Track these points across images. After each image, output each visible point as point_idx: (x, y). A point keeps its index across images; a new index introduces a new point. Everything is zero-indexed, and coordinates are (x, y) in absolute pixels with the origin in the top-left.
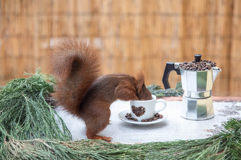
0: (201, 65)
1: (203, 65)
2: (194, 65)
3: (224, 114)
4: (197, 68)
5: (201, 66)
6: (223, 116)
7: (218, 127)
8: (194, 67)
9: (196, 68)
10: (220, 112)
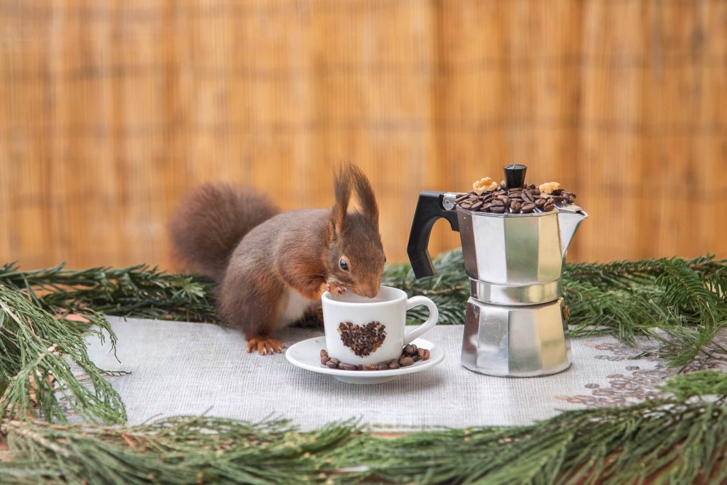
0: (520, 198)
1: (528, 197)
2: (500, 197)
3: (614, 355)
4: (507, 206)
5: (520, 200)
6: (613, 360)
7: (601, 390)
8: (498, 203)
9: (502, 204)
10: (601, 350)
